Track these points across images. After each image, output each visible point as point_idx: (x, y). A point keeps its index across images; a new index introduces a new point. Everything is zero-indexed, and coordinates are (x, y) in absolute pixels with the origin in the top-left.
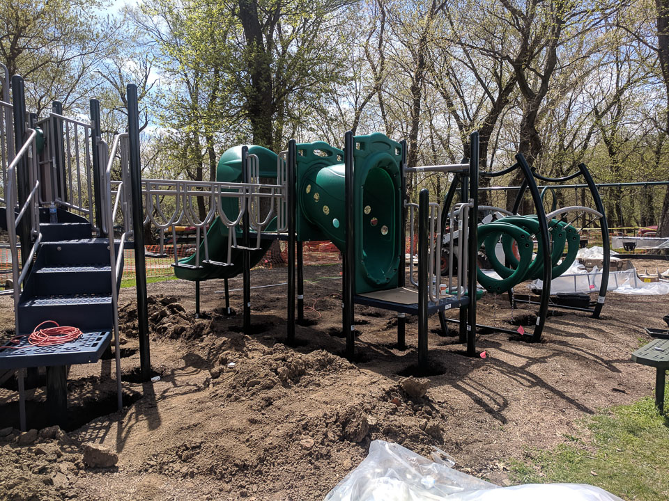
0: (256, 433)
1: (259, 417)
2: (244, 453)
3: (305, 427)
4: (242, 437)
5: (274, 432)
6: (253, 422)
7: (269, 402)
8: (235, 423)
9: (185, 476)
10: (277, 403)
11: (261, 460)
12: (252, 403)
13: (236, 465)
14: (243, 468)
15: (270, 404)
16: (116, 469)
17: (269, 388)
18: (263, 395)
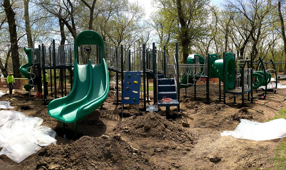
0: (216, 120)
1: (216, 117)
2: (216, 123)
3: (226, 118)
4: (213, 121)
5: (220, 119)
6: (215, 118)
7: (216, 114)
8: (211, 118)
9: (205, 128)
10: (218, 114)
11: (220, 124)
12: (213, 114)
13: (215, 125)
14: (217, 126)
15: (217, 114)
16: (190, 127)
17: (215, 111)
18: (215, 112)
